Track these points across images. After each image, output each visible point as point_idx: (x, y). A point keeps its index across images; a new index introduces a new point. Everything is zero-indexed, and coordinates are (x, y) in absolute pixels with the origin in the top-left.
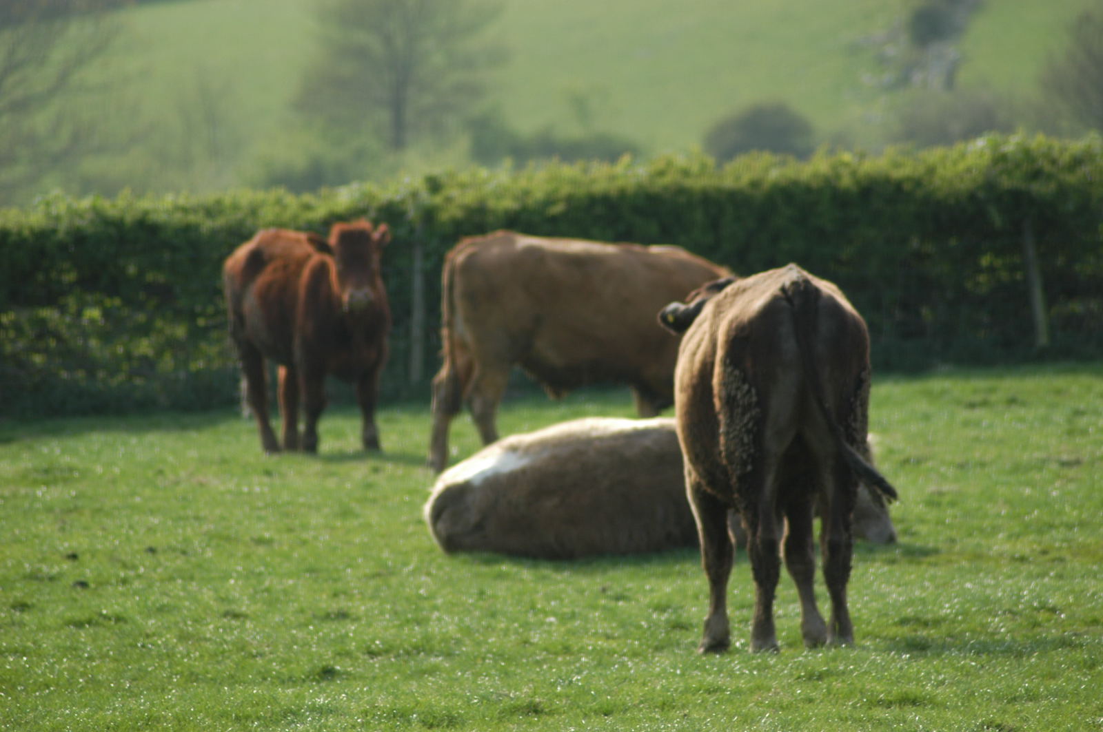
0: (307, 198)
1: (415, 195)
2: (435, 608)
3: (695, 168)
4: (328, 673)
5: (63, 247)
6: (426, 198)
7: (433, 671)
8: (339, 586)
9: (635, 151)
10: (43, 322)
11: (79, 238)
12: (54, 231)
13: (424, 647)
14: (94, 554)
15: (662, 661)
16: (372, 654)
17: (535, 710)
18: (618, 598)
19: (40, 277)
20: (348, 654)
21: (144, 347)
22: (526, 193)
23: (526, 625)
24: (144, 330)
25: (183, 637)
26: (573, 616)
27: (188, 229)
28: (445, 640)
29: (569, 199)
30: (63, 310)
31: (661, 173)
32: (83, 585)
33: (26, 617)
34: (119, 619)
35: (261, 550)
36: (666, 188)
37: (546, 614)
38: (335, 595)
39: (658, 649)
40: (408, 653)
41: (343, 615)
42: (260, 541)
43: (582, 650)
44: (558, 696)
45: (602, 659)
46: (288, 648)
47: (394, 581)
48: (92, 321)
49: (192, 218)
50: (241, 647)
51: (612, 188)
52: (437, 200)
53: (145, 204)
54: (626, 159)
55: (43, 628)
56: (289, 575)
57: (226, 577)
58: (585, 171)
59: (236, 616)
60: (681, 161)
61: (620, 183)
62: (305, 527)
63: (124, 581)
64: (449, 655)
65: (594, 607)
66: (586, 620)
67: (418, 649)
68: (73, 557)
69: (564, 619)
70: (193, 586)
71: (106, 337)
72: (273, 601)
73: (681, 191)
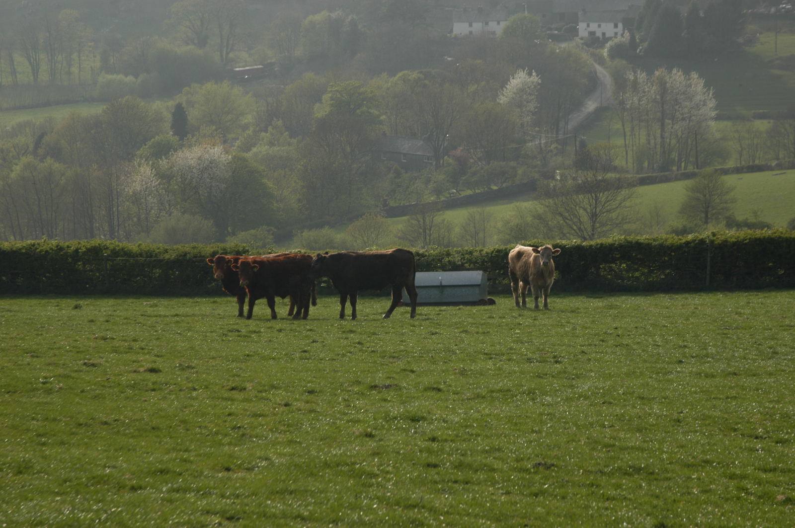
0: (680, 237)
1: (708, 237)
2: (710, 346)
3: (784, 232)
4: (681, 362)
5: (616, 248)
6: (711, 238)
7: (708, 362)
8: (685, 339)
9: (768, 227)
10: (611, 267)
11: (621, 246)
12: (615, 244)
13: (707, 356)
14: (621, 328)
15: (771, 362)
16: (693, 357)
17: (735, 374)
18: (759, 345)
19: (610, 256)
20: (686, 357)
21: (637, 274)
22: (739, 237)
23: (734, 351)
24: (637, 270)
25: (643, 351)
26: (747, 349)
27: (648, 244)
28: (712, 354)
29: (750, 239)
30: (616, 264)
31: (775, 233)
32: (618, 336)
33: (603, 344)
34: (627, 345)
35: (665, 328)
36: (776, 236)
37: (740, 348)
38: (684, 341)
39: (769, 359)
40: (702, 357)
41: (685, 347)
42: (665, 326)
43: (749, 358)
44: (742, 371)
45: (754, 360)
46: (670, 355)
47: (699, 338)
48: (623, 267)
49: (650, 241)
50: (659, 354)
51: (762, 237)
52: (715, 238)
53: (638, 238)
54: (766, 229)
55: (607, 346)
56: (672, 335)
57: (655, 336)
58: (755, 232)
59: (657, 346)
60: (781, 229)
61: (764, 235)
62: (676, 323)
63: (629, 335)
64: (713, 358)
65: (752, 347)
66: (750, 350)
67: (705, 356)
68: (616, 328)
69: (744, 350)
70: (646, 337)
71: (627, 271)
72: (667, 341)
73: (780, 237)
